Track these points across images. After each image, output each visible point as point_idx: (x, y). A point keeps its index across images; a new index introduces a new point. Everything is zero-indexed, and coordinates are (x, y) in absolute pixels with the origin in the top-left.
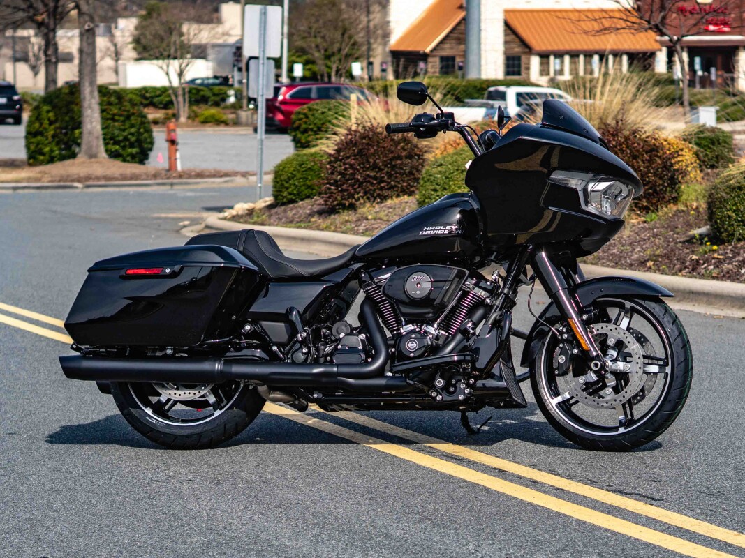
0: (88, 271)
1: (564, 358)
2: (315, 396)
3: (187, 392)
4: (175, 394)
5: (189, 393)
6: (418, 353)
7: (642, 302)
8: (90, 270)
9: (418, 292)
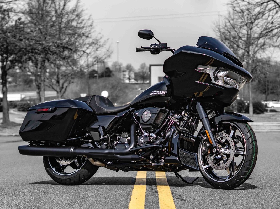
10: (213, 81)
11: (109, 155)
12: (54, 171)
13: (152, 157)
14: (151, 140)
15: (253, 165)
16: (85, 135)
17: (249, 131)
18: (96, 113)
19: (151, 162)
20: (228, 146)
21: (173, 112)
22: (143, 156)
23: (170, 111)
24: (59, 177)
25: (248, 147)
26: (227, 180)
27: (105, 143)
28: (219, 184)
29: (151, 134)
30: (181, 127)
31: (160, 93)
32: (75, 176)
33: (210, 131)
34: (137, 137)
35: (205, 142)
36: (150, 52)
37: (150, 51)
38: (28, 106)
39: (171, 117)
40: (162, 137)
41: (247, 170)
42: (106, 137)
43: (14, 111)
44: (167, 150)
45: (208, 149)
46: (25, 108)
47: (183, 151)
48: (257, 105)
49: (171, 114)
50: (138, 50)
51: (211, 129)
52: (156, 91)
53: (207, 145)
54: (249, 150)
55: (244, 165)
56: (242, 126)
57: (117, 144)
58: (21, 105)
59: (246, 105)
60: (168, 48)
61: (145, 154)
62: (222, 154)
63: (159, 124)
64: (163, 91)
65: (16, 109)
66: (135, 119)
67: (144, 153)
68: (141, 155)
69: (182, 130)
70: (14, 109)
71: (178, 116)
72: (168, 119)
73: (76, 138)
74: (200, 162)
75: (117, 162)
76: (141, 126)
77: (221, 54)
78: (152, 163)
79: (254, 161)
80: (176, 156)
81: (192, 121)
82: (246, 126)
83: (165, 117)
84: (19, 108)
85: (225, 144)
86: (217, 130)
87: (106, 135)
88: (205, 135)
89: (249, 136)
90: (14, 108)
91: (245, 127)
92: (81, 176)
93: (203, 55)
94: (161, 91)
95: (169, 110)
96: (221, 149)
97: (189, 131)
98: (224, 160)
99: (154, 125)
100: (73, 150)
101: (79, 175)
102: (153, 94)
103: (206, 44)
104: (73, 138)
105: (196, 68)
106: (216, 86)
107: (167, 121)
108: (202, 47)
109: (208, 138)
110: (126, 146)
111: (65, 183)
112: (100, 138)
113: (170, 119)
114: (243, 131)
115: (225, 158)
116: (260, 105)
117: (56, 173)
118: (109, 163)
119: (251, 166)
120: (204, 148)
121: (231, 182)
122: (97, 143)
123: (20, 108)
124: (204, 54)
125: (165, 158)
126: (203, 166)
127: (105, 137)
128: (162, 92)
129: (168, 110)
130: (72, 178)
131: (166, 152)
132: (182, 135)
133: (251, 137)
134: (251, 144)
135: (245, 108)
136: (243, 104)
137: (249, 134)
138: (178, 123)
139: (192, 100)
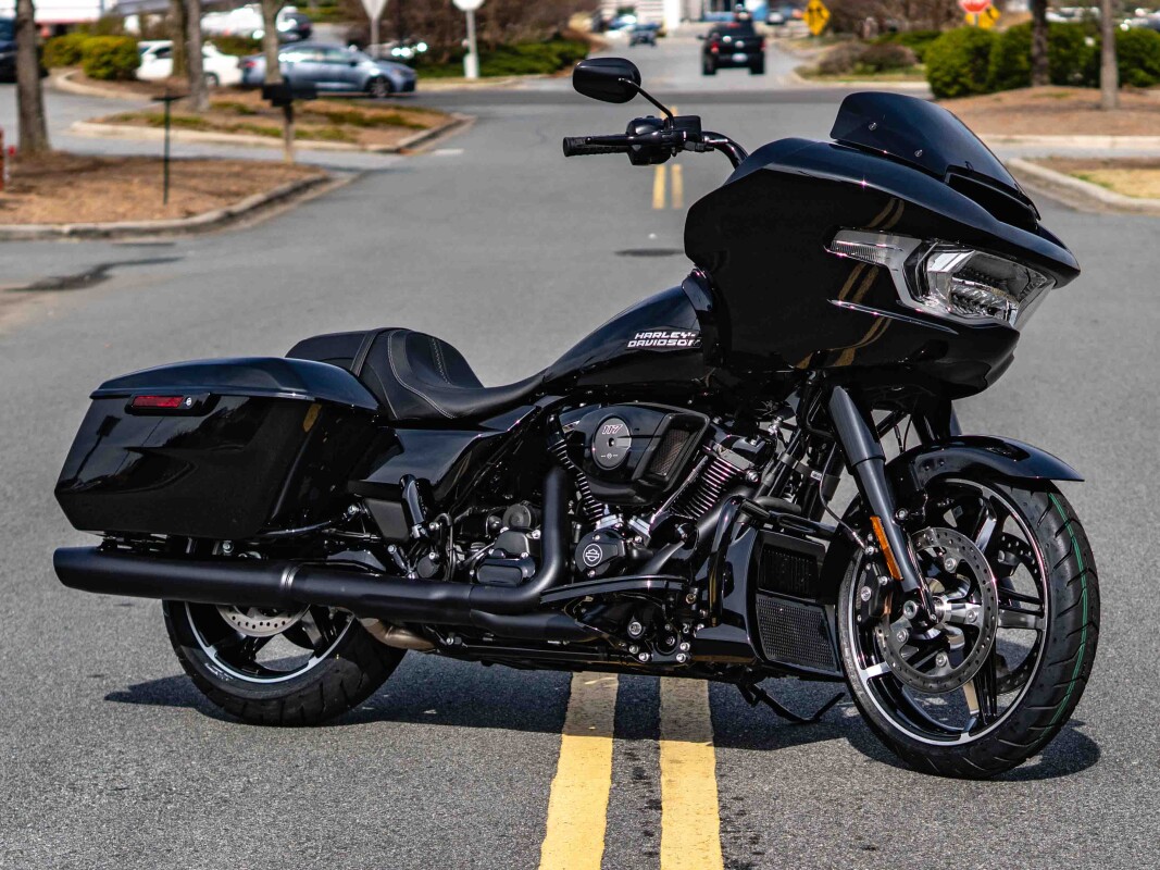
0: (92, 397)
1: (869, 591)
2: (450, 641)
3: (265, 622)
4: (247, 624)
5: (268, 624)
6: (602, 570)
7: (1007, 489)
8: (94, 396)
9: (609, 456)
10: (906, 299)
11: (450, 612)
12: (212, 663)
13: (636, 628)
14: (632, 554)
15: (1077, 679)
16: (347, 511)
17: (1061, 530)
18: (390, 417)
19: (632, 650)
20: (968, 588)
21: (730, 424)
22: (598, 620)
23: (716, 421)
24: (232, 690)
25: (1059, 600)
26: (965, 738)
27: (432, 556)
28: (930, 756)
29: (632, 522)
30: (764, 494)
31: (672, 343)
32: (303, 689)
33: (890, 523)
34: (571, 526)
35: (868, 568)
36: (626, 154)
37: (629, 151)
38: (130, 59)
39: (718, 446)
40: (683, 543)
41: (1053, 700)
42: (437, 526)
43: (69, 78)
44: (704, 598)
45: (881, 600)
46: (117, 69)
47: (774, 599)
48: (1137, 46)
49: (722, 436)
50: (573, 148)
51: (894, 511)
52: (653, 332)
53: (877, 582)
54: (1060, 615)
55: (1041, 680)
56: (1033, 502)
57: (487, 561)
58: (102, 55)
59: (1089, 48)
60: (706, 139)
61: (605, 615)
62: (943, 624)
63: (667, 478)
64: (684, 335)
65: (78, 71)
66: (563, 449)
67: (602, 612)
68: (588, 617)
69: (767, 507)
70: (71, 72)
71: (753, 442)
72: (706, 457)
73: (305, 529)
74: (846, 650)
75: (485, 639)
76: (588, 487)
77: (941, 179)
78: (637, 655)
79: (1083, 662)
80: (743, 627)
81: (813, 465)
82: (1050, 506)
83: (694, 446)
84: (94, 67)
85: (959, 576)
86: (924, 514)
87: (438, 518)
88: (870, 538)
89: (1063, 550)
90: (70, 64)
91: (1043, 508)
92: (332, 686)
93: (861, 186)
94: (674, 335)
95: (712, 418)
96: (941, 603)
97: (799, 508)
98: (952, 647)
99: (646, 483)
100: (291, 580)
101: (321, 685)
102: (642, 343)
103: (873, 131)
104: (290, 528)
105: (829, 241)
106: (918, 322)
107: (702, 462)
108: (853, 145)
109: (881, 551)
110: (526, 571)
111: (262, 716)
112: (410, 531)
113: (715, 459)
114: (1035, 527)
115: (957, 640)
116: (1149, 46)
117: (221, 670)
118: (448, 640)
119: (1072, 686)
120: (866, 593)
121: (984, 750)
122: (398, 551)
123: (98, 64)
124: (864, 183)
125: (692, 630)
126: (863, 668)
127: (432, 527)
128: (681, 338)
129: (707, 420)
130: (289, 698)
131: (698, 608)
132: (770, 526)
133: (1070, 553)
134: (1070, 587)
135: (1083, 63)
136: (1075, 45)
137: (1060, 542)
138: (751, 474)
139: (812, 377)
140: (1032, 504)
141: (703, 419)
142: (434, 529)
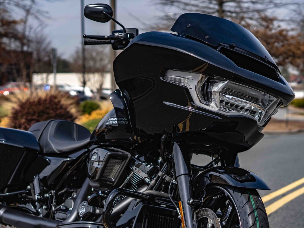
10: (197, 102)
14: (96, 211)
17: (252, 212)
23: (136, 156)
27: (44, 207)
33: (187, 204)
39: (134, 167)
42: (48, 195)
49: (137, 163)
52: (114, 118)
56: (241, 198)
63: (113, 180)
71: (149, 166)
72: (133, 172)
82: (249, 200)
83: (125, 167)
87: (50, 192)
91: (245, 202)
100: (2, 213)
102: (110, 123)
106: (203, 113)
107: (131, 174)
110: (68, 216)
129: (129, 156)
138: (147, 180)
139: (163, 137)
140: (240, 200)
141: (128, 155)
142: (46, 196)
